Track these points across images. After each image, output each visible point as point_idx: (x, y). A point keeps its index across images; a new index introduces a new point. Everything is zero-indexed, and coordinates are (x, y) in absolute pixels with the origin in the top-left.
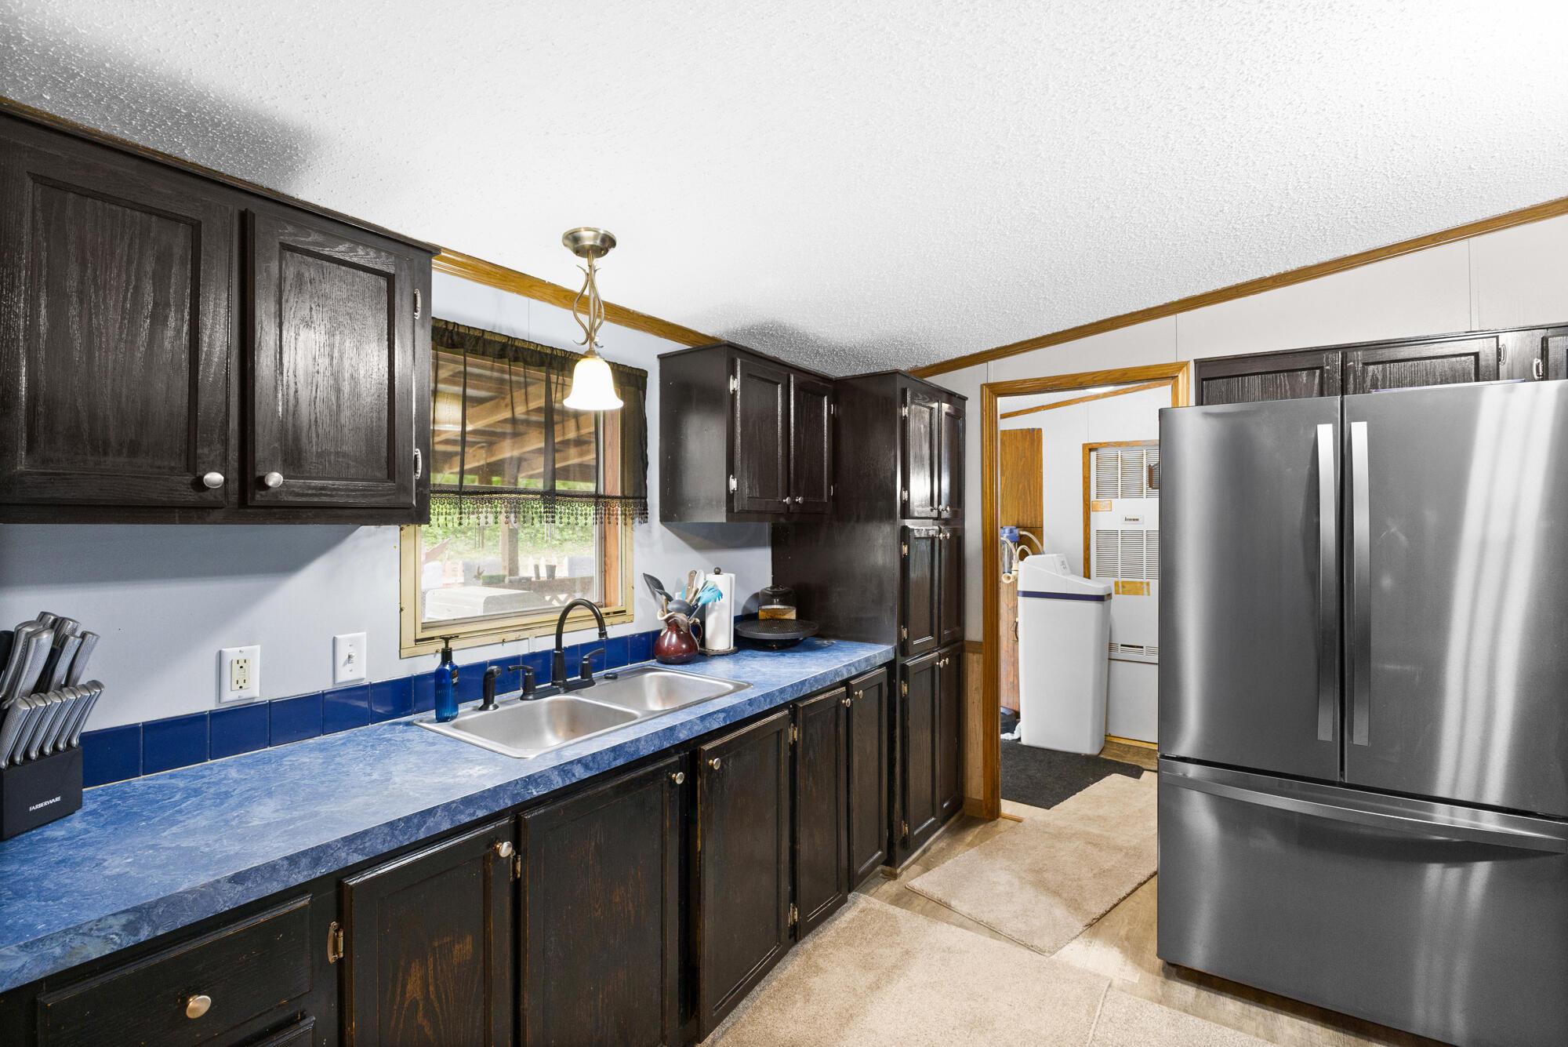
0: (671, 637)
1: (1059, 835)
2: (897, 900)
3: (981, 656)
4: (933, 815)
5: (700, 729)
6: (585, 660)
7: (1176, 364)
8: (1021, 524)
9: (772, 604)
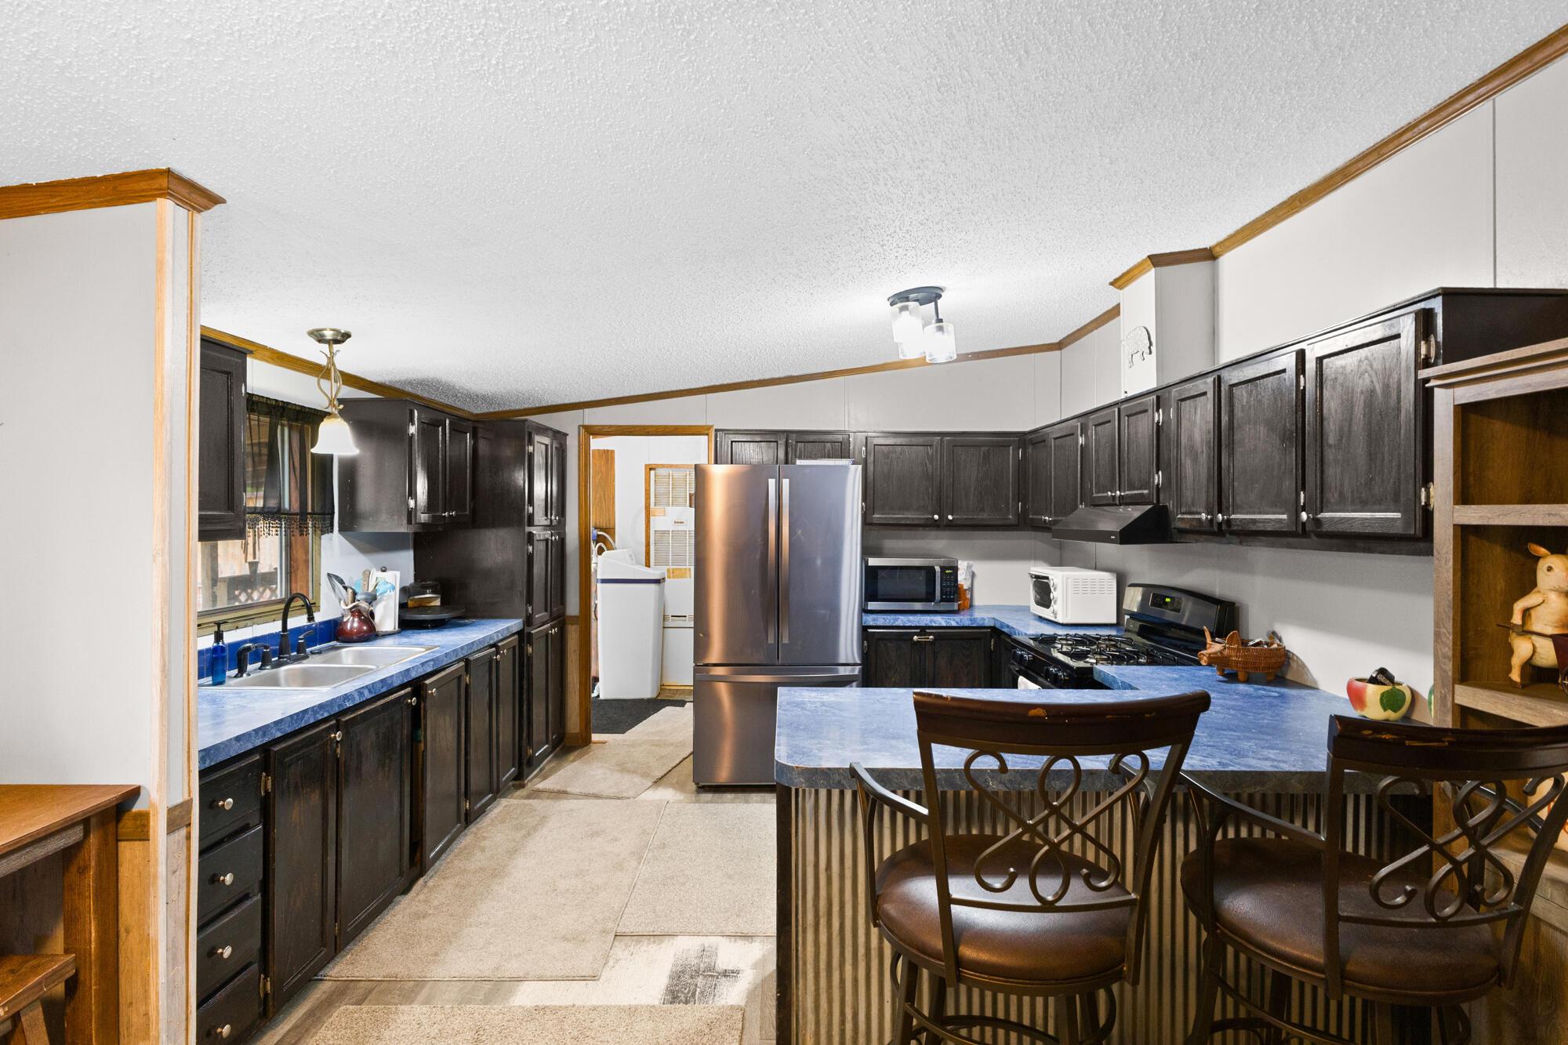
0: (353, 621)
1: (633, 745)
2: (528, 797)
3: (577, 626)
4: (547, 743)
5: (421, 672)
6: (301, 639)
7: (706, 426)
8: (598, 526)
9: (425, 593)
